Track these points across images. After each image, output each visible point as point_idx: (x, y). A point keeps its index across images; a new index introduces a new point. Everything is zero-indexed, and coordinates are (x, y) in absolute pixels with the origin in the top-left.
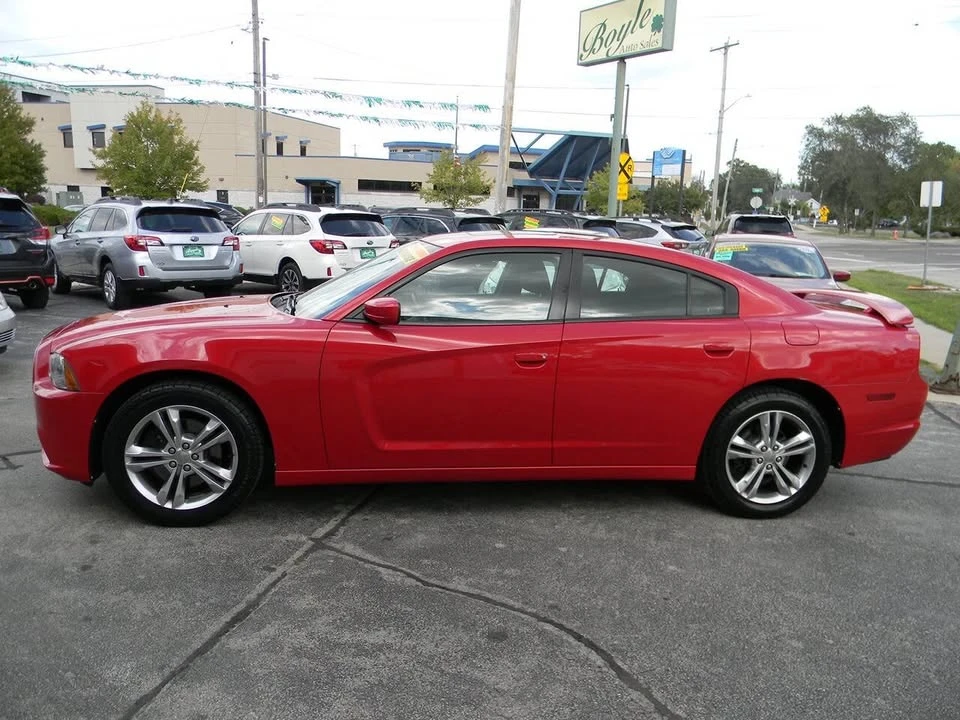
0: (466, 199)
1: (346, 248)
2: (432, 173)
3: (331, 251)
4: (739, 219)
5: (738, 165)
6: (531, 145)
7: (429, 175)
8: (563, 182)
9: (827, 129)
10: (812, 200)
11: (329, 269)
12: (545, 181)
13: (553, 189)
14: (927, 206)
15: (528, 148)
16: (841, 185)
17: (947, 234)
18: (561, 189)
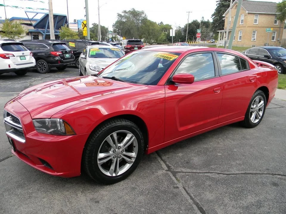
0: (18, 36)
1: (14, 56)
2: (2, 27)
3: (8, 58)
4: (128, 41)
5: (95, 25)
6: (34, 17)
7: (1, 28)
8: (47, 30)
9: (123, 14)
10: (118, 35)
11: (9, 65)
12: (40, 30)
13: (44, 32)
14: (172, 36)
15: (32, 18)
16: (128, 31)
17: (156, 44)
18: (46, 32)
